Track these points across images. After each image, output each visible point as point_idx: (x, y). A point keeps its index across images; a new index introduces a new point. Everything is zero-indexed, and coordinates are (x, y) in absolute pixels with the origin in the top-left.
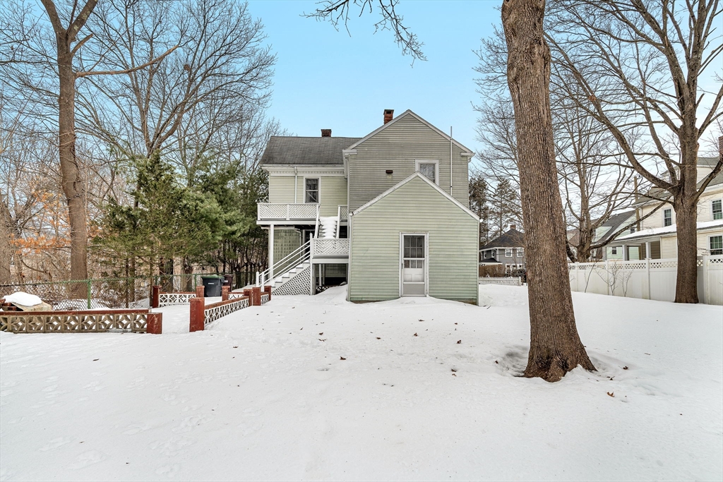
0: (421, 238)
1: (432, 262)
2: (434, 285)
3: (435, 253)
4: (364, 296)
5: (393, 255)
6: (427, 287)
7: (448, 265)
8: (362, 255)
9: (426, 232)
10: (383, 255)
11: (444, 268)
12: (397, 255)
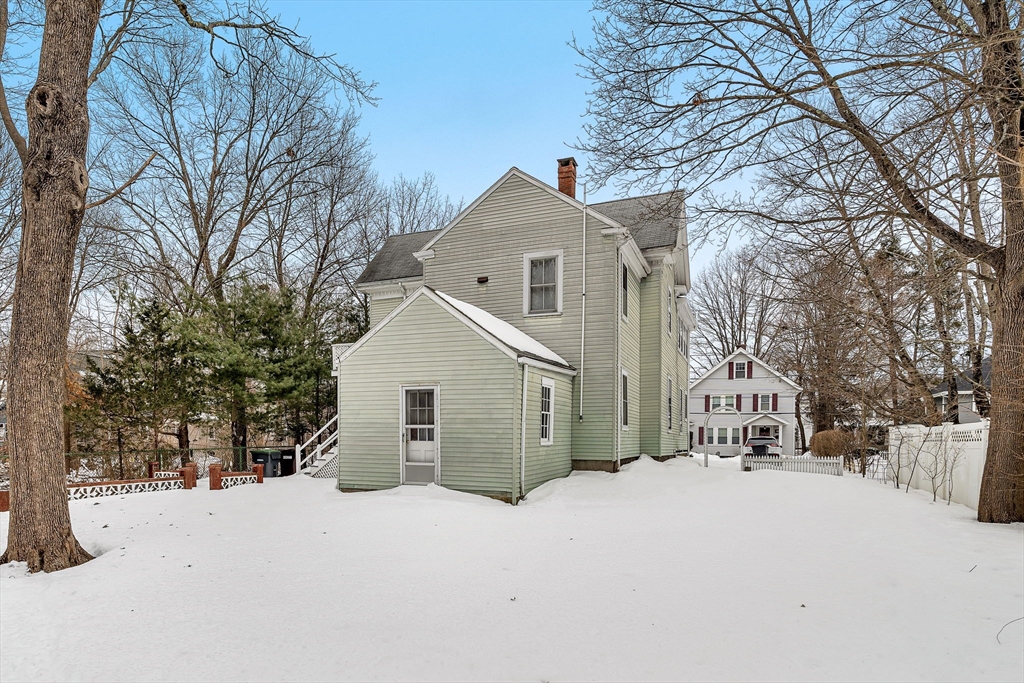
0: (430, 393)
1: (445, 431)
2: (449, 469)
3: (449, 416)
4: (357, 483)
5: (391, 421)
6: (438, 471)
7: (469, 436)
8: (353, 421)
9: (436, 383)
10: (379, 421)
11: (462, 440)
12: (396, 421)
